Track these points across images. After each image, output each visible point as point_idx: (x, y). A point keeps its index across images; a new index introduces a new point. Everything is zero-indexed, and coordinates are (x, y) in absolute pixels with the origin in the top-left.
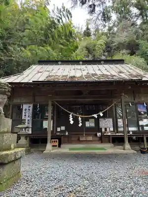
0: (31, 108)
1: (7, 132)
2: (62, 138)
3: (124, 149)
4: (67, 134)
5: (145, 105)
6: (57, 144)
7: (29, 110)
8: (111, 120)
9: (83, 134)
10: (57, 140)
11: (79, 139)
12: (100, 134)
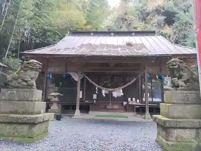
1: (38, 100)
3: (144, 118)
9: (109, 103)
11: (106, 107)
12: (126, 103)
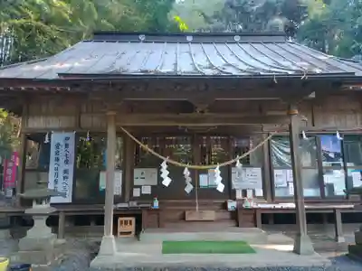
0: (72, 143)
2: (145, 214)
3: (298, 252)
4: (156, 204)
5: (338, 136)
6: (132, 228)
7: (67, 145)
8: (258, 171)
10: (133, 219)
11: (183, 218)
12: (235, 205)
